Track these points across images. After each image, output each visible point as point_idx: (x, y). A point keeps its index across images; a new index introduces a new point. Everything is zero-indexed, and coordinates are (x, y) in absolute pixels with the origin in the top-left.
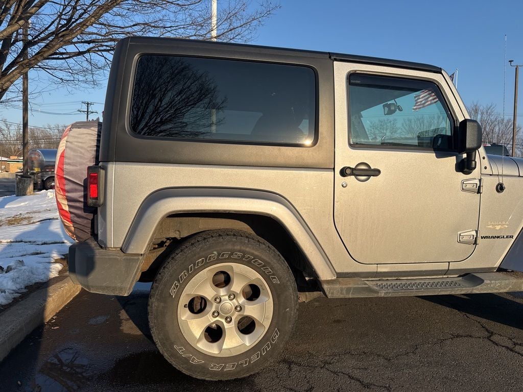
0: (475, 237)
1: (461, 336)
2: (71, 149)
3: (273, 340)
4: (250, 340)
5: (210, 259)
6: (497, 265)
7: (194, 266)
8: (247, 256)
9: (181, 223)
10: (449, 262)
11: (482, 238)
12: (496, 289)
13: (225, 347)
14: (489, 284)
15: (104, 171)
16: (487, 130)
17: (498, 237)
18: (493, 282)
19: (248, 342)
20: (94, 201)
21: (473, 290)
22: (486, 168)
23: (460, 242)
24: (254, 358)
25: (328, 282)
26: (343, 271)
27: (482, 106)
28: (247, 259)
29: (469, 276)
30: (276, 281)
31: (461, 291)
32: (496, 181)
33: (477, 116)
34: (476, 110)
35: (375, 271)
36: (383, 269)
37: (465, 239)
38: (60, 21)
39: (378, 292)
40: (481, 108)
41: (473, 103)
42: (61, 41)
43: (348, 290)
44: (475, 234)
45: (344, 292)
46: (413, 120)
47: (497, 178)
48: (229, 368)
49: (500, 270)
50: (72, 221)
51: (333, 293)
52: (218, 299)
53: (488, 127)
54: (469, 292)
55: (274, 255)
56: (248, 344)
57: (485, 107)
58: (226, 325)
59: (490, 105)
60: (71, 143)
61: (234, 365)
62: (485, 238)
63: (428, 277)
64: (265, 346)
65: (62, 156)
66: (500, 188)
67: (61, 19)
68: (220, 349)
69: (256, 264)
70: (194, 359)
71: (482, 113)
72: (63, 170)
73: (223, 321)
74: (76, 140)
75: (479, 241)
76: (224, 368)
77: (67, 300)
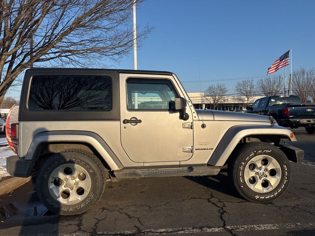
0: (191, 149)
1: (197, 198)
2: (12, 115)
3: (91, 197)
4: (81, 198)
5: (60, 162)
6: (206, 162)
7: (54, 165)
8: (77, 160)
9: (56, 146)
10: (180, 161)
11: (196, 150)
12: (200, 174)
13: (70, 200)
14: (196, 171)
15: (18, 125)
16: (311, 84)
17: (205, 149)
18: (198, 170)
19: (80, 198)
20: (14, 138)
21: (188, 174)
22: (195, 117)
23: (184, 152)
24: (82, 206)
25: (117, 171)
26: (127, 166)
27: (307, 70)
28: (77, 161)
29: (191, 168)
30: (91, 171)
31: (182, 174)
32: (201, 123)
33: (304, 76)
34: (303, 72)
35: (143, 165)
36: (146, 165)
37: (187, 150)
38: (45, 41)
39: (141, 175)
40: (307, 71)
41: (301, 68)
42: (40, 54)
43: (126, 174)
44: (191, 148)
45: (124, 175)
46: (264, 80)
47: (202, 122)
48: (71, 209)
49: (208, 165)
50: (14, 147)
51: (119, 176)
52: (67, 180)
53: (312, 82)
54: (187, 175)
55: (91, 160)
56: (80, 199)
57: (309, 70)
58: (71, 191)
59: (312, 69)
60: (13, 112)
61: (73, 208)
62: (197, 150)
63: (172, 168)
64: (87, 200)
65: (9, 118)
66: (203, 126)
67: (45, 39)
68: (68, 201)
69: (82, 164)
70: (55, 205)
71: (307, 74)
72: (8, 125)
73: (70, 189)
74: (15, 111)
75: (195, 151)
76: (69, 209)
77: (21, 184)
